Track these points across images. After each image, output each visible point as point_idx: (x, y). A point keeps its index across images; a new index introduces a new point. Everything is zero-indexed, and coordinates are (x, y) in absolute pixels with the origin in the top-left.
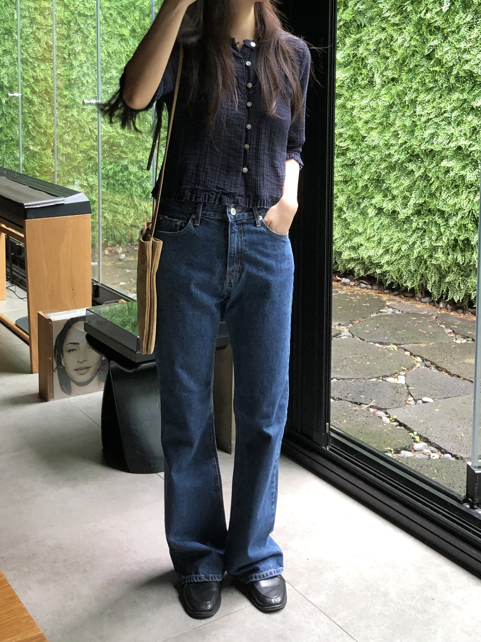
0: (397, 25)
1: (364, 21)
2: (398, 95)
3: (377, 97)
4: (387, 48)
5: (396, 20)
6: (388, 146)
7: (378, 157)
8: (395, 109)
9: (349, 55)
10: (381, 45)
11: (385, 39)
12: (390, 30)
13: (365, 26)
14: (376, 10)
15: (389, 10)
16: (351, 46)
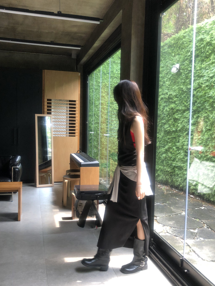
0: (211, 111)
1: (200, 110)
2: (211, 135)
3: (204, 135)
4: (208, 119)
5: (210, 109)
6: (207, 152)
7: (203, 156)
8: (209, 139)
9: (195, 121)
10: (205, 118)
11: (207, 116)
12: (208, 113)
13: (200, 111)
14: (204, 106)
15: (208, 106)
16: (196, 118)
